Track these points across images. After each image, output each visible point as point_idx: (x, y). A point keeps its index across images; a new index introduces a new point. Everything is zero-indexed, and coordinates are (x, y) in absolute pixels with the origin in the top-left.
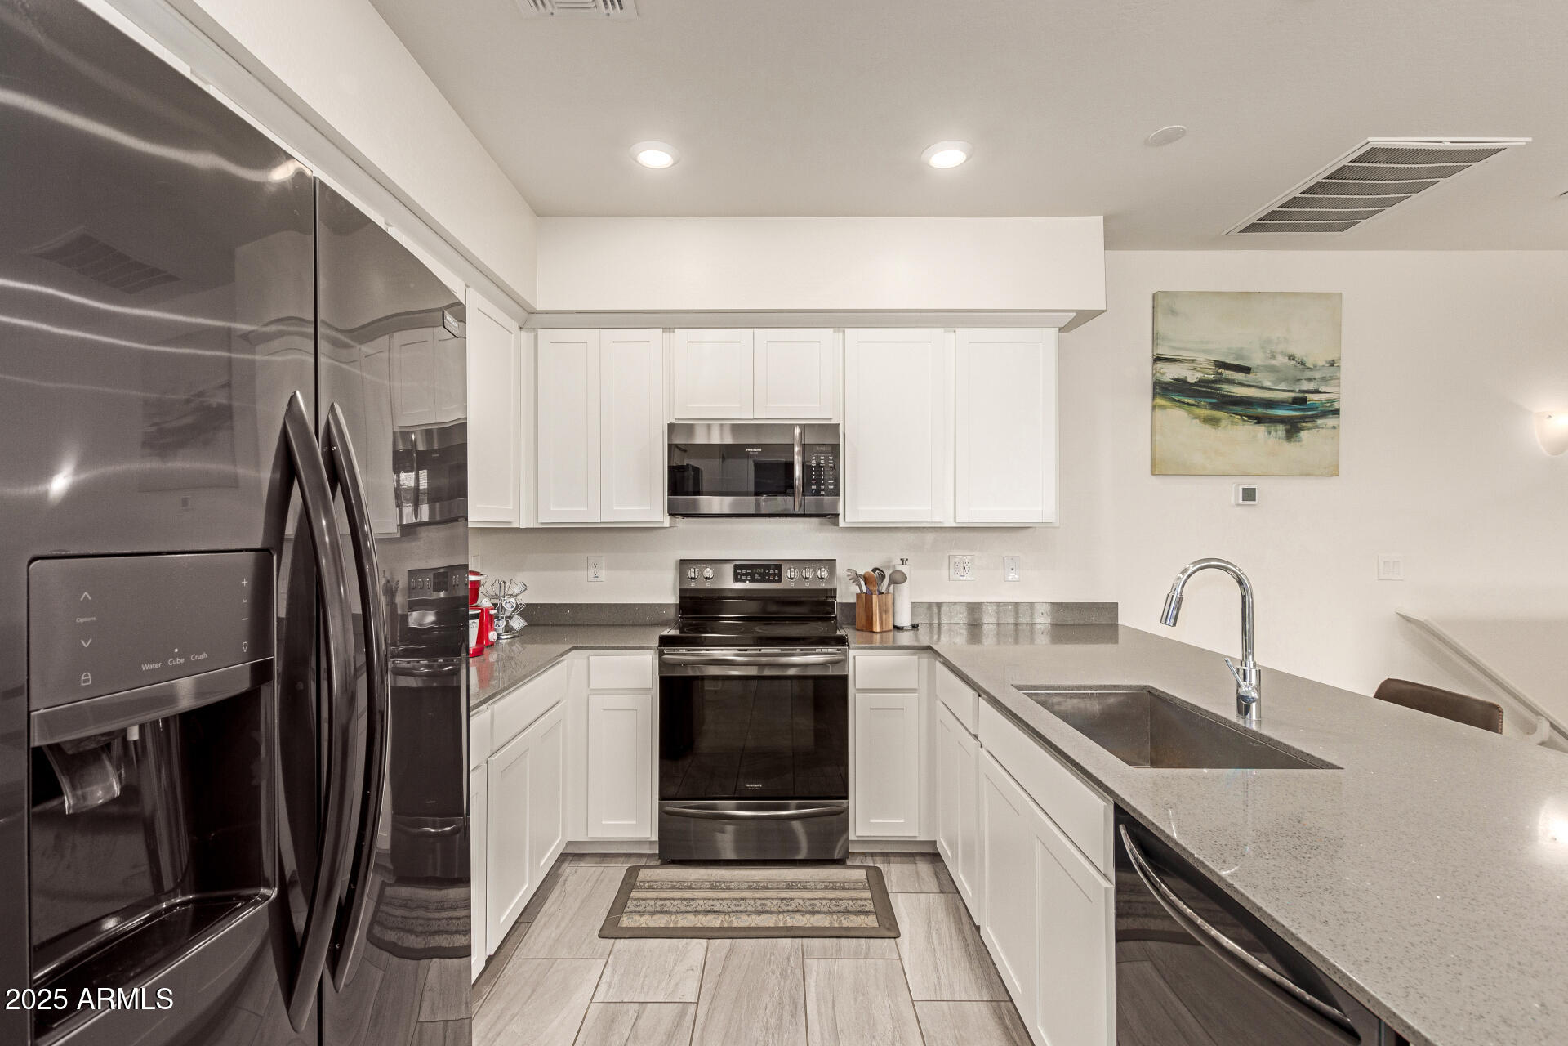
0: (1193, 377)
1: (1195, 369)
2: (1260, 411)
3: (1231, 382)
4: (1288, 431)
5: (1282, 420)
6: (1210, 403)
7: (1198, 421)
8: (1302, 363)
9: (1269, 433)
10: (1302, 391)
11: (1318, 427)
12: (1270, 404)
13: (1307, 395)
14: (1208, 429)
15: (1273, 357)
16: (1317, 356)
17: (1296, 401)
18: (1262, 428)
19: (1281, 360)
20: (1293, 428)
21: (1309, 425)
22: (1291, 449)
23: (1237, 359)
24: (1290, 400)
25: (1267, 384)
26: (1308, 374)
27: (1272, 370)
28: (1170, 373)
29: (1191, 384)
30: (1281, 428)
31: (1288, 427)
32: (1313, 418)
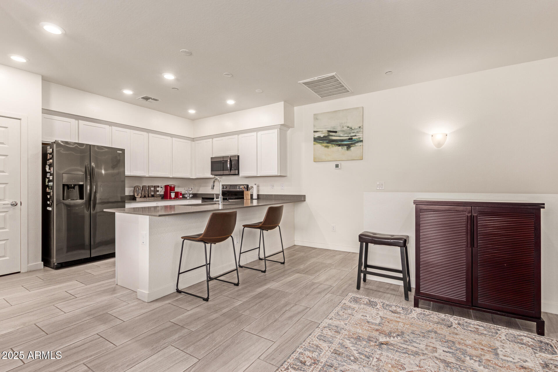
0: (322, 136)
1: (323, 133)
2: (340, 143)
3: (332, 136)
4: (347, 148)
5: (346, 145)
6: (327, 142)
7: (323, 147)
8: (351, 128)
9: (342, 149)
10: (351, 136)
11: (356, 146)
12: (342, 141)
13: (352, 137)
14: (326, 149)
15: (343, 127)
16: (355, 126)
17: (349, 139)
18: (340, 148)
19: (345, 128)
20: (349, 147)
21: (353, 145)
22: (348, 153)
23: (333, 129)
24: (348, 139)
25: (341, 135)
26: (353, 131)
27: (343, 131)
28: (317, 135)
29: (322, 137)
30: (345, 147)
31: (347, 146)
32: (354, 143)
